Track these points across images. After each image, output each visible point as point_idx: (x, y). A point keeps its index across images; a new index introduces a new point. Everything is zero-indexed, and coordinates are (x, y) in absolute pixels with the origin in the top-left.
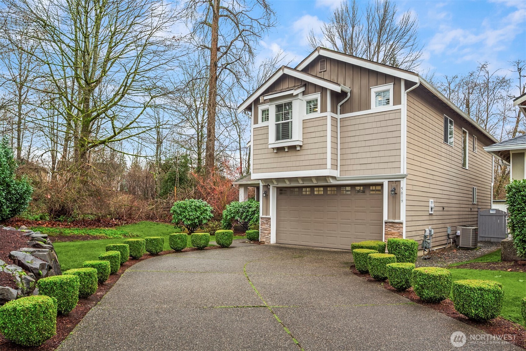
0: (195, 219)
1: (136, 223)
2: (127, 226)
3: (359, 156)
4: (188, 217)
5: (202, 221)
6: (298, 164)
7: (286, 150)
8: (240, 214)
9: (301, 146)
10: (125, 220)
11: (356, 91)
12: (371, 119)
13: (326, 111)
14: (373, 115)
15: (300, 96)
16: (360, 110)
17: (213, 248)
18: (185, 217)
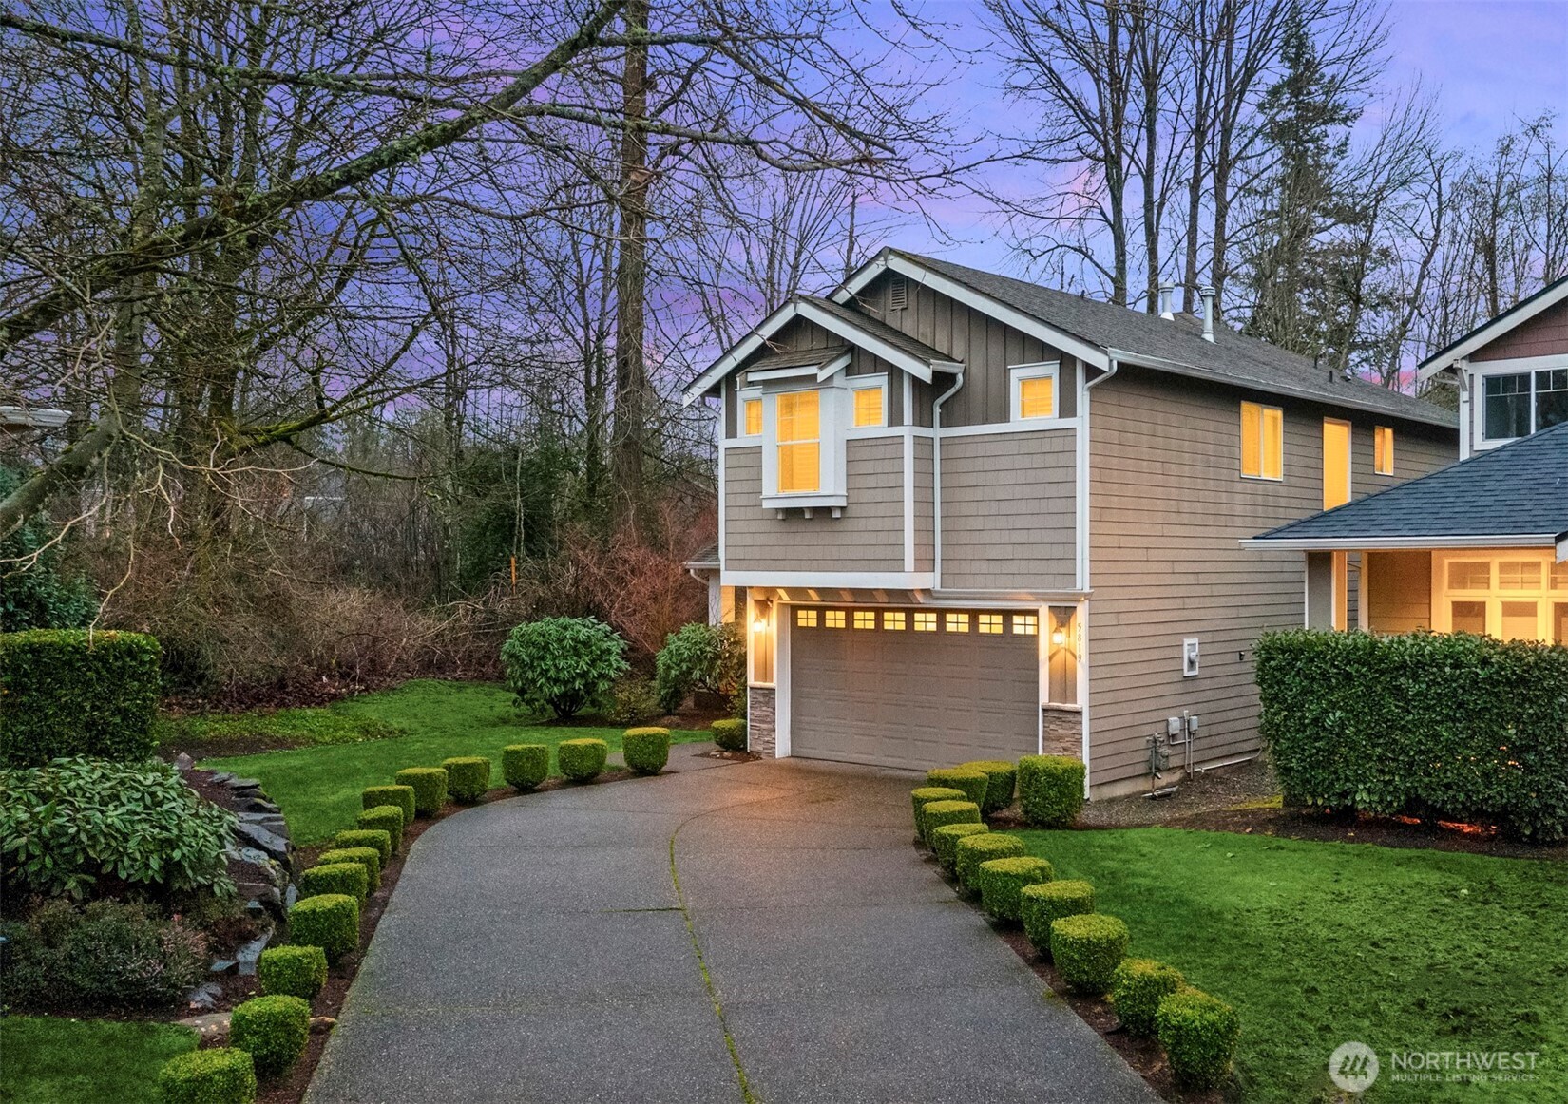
0: (574, 678)
1: (393, 689)
2: (367, 700)
3: (986, 538)
4: (552, 673)
5: (594, 684)
6: (835, 553)
7: (807, 516)
8: (706, 664)
9: (842, 509)
10: (361, 681)
11: (977, 370)
12: (1012, 447)
13: (901, 423)
14: (1016, 437)
15: (839, 381)
16: (986, 421)
17: (618, 775)
18: (544, 673)
